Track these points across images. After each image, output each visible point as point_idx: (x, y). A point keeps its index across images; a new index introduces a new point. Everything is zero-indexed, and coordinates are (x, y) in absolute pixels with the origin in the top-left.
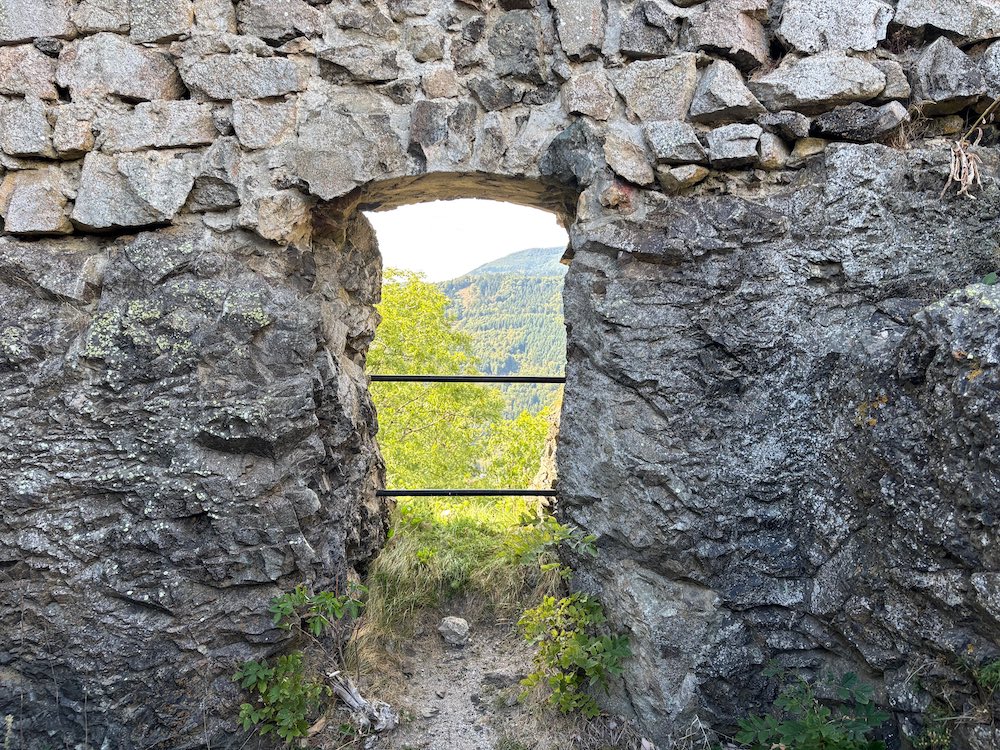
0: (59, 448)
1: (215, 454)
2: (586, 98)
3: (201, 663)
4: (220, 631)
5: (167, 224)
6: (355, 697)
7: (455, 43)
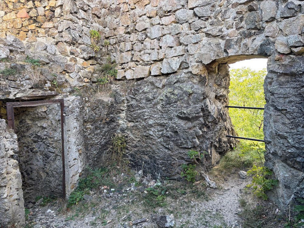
0: (156, 116)
1: (180, 120)
2: (270, 32)
3: (176, 162)
4: (180, 156)
5: (176, 72)
6: (208, 179)
7: (236, 23)
